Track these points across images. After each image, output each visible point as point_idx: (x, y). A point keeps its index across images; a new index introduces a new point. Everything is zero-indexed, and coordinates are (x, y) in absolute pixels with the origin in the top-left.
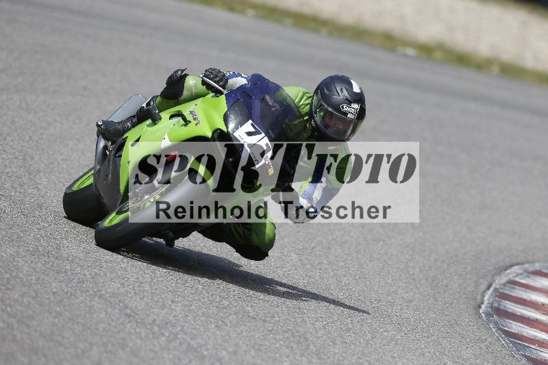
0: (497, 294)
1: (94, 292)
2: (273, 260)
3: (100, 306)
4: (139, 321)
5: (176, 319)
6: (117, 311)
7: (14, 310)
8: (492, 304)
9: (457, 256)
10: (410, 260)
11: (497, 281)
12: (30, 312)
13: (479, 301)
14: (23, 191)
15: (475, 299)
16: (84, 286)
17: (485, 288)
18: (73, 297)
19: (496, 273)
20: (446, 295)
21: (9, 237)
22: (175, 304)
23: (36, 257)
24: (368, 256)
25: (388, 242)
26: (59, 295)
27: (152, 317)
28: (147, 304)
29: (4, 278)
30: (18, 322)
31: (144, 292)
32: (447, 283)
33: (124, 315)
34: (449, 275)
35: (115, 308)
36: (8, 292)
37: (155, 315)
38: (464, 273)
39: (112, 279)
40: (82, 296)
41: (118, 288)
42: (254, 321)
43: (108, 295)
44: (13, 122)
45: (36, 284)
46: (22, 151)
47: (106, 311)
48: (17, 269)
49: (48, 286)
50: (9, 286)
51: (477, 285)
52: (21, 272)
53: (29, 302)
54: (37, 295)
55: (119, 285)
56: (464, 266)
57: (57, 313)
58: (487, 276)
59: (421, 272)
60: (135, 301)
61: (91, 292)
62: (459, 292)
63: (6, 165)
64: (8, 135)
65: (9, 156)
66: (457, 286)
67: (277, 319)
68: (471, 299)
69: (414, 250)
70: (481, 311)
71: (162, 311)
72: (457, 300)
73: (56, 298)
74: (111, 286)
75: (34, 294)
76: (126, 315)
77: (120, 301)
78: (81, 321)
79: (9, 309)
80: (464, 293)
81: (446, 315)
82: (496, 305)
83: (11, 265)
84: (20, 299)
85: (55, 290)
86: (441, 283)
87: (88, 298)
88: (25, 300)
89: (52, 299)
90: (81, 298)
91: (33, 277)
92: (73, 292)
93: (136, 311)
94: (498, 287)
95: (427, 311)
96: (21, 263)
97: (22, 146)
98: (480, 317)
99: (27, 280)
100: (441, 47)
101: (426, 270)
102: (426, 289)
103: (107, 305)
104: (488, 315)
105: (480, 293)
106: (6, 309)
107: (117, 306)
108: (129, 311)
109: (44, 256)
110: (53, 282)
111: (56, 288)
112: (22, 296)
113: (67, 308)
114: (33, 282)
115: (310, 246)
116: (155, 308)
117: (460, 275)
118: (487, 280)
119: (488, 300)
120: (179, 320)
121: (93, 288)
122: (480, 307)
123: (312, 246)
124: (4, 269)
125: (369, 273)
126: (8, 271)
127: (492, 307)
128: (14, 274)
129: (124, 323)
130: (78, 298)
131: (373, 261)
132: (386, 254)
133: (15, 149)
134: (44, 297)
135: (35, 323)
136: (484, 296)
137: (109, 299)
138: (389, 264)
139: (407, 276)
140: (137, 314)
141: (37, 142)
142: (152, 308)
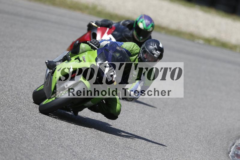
0: (237, 148)
1: (59, 145)
2: (139, 132)
3: (62, 151)
4: (78, 157)
5: (95, 157)
6: (69, 153)
7: (24, 152)
8: (234, 152)
9: (219, 131)
10: (199, 133)
11: (237, 142)
12: (31, 153)
13: (229, 151)
14: (29, 100)
15: (227, 150)
16: (55, 142)
17: (232, 145)
18: (50, 146)
19: (236, 139)
20: (214, 148)
21: (22, 120)
22: (95, 150)
23: (34, 129)
24: (180, 131)
25: (189, 124)
26: (44, 146)
27: (85, 156)
28: (82, 150)
29: (20, 138)
30: (25, 157)
31: (81, 145)
32: (215, 143)
33: (72, 155)
34: (215, 139)
35: (68, 152)
36: (22, 144)
37: (86, 155)
38: (222, 138)
39: (67, 139)
40: (54, 146)
41: (70, 143)
42: (129, 158)
43: (65, 146)
44: (25, 70)
45: (34, 141)
46: (29, 83)
47: (64, 153)
48: (26, 134)
49: (39, 142)
50: (22, 142)
51: (228, 144)
52: (27, 136)
53: (30, 149)
54: (34, 146)
55: (70, 142)
56: (223, 135)
57: (43, 153)
58: (233, 140)
59: (203, 138)
60: (77, 149)
61: (58, 145)
62: (220, 147)
63: (22, 89)
64: (23, 76)
65: (23, 85)
66: (219, 144)
67: (140, 158)
68: (225, 150)
69: (201, 128)
70: (230, 155)
71: (89, 153)
72: (219, 150)
73: (42, 147)
74: (67, 142)
75: (33, 146)
76: (73, 155)
77: (71, 149)
78: (53, 157)
79: (21, 152)
80: (222, 147)
81: (214, 157)
82: (236, 153)
83: (23, 132)
84: (27, 147)
85: (42, 144)
86: (212, 143)
87: (56, 147)
88: (29, 148)
89: (41, 147)
90: (53, 147)
91: (33, 138)
92: (50, 144)
93: (77, 153)
94: (237, 145)
95: (206, 155)
96: (28, 131)
97: (29, 81)
98: (229, 158)
99: (30, 139)
100: (215, 40)
101: (206, 137)
102: (206, 145)
103: (65, 150)
104: (232, 157)
105: (229, 147)
106: (20, 151)
107: (69, 151)
108: (74, 153)
109: (38, 129)
110: (42, 140)
111: (42, 142)
112: (28, 146)
113: (47, 151)
114: (32, 140)
115: (155, 126)
116: (86, 152)
117: (221, 139)
118: (233, 142)
119: (233, 150)
120: (97, 157)
121: (59, 143)
122: (229, 153)
123: (156, 125)
124: (20, 134)
125: (181, 137)
126: (22, 135)
127: (234, 153)
128: (24, 136)
129: (72, 158)
130: (52, 147)
131: (182, 133)
132: (188, 129)
133: (26, 82)
134: (37, 147)
135: (33, 158)
136: (231, 149)
137: (66, 148)
138: (189, 134)
139: (197, 139)
140: (78, 155)
141: (36, 79)
142: (85, 152)
